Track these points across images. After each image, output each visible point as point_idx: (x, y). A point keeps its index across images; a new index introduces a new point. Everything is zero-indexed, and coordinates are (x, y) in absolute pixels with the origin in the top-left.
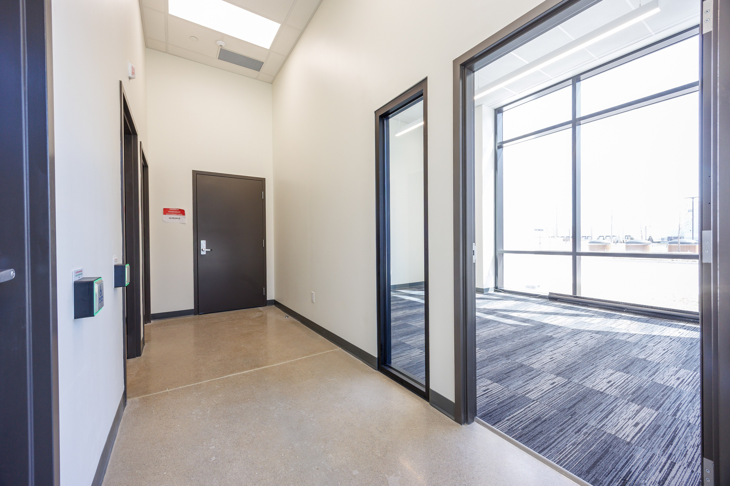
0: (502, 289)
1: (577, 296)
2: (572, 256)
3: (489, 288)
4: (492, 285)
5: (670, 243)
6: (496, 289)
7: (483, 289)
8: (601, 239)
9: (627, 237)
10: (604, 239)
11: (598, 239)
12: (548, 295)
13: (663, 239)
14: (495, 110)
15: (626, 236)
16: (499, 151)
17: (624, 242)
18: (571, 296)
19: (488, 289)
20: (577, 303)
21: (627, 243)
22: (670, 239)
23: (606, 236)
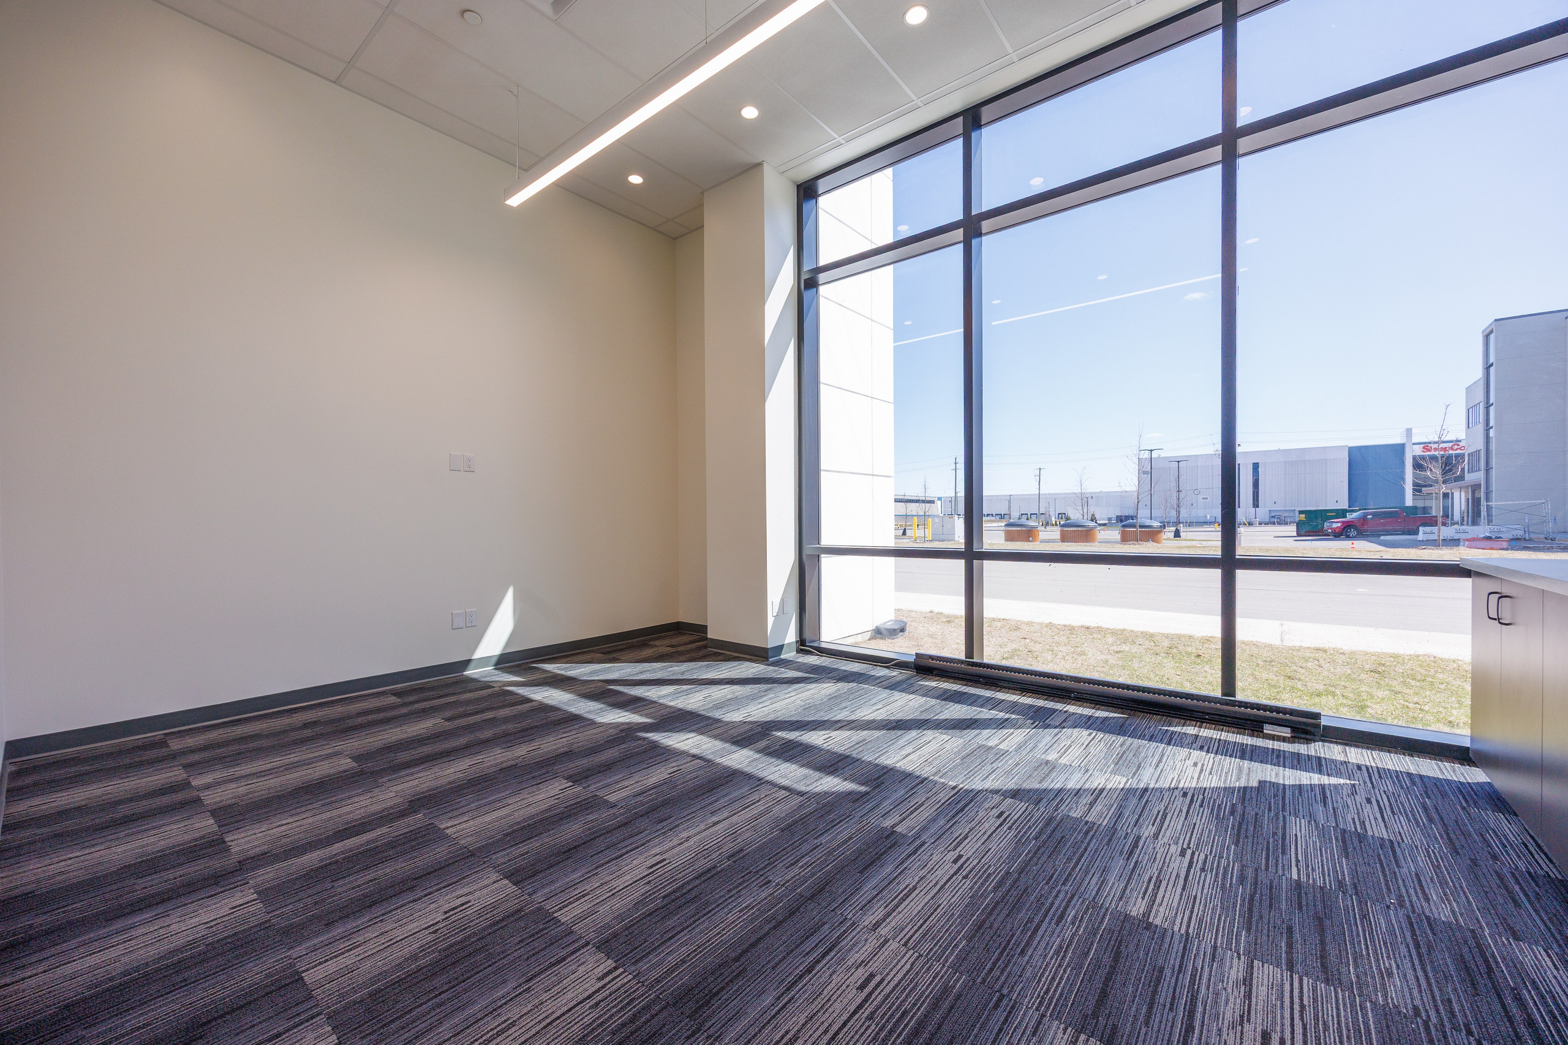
0: (815, 644)
1: (974, 660)
2: (963, 561)
3: (783, 646)
4: (791, 637)
5: (1124, 526)
6: (804, 645)
7: (766, 650)
8: (1023, 521)
9: (1060, 516)
10: (1027, 519)
11: (1019, 519)
12: (912, 659)
13: (1110, 519)
14: (799, 187)
15: (1059, 514)
16: (807, 295)
17: (1056, 525)
18: (962, 662)
19: (780, 648)
20: (976, 678)
21: (1062, 526)
22: (1120, 519)
23: (1031, 514)
